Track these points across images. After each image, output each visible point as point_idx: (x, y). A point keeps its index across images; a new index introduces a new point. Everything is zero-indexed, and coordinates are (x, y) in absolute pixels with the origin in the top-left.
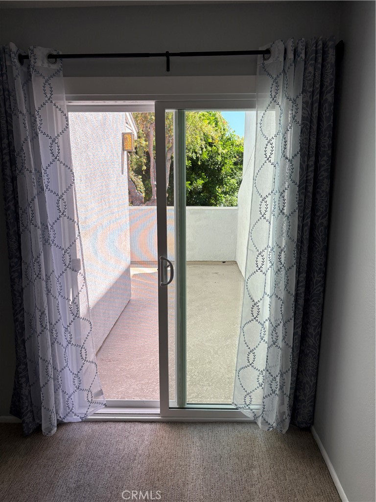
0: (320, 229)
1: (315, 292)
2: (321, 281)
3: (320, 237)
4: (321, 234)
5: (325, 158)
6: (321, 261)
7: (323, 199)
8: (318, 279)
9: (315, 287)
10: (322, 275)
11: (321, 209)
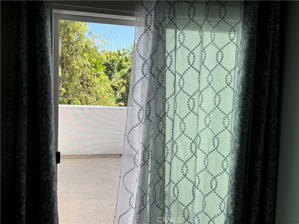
0: (273, 125)
1: (270, 176)
2: (274, 167)
3: (273, 132)
4: (274, 129)
5: (276, 71)
6: (274, 151)
7: (274, 101)
8: (272, 165)
9: (269, 172)
10: (275, 162)
11: (273, 110)
